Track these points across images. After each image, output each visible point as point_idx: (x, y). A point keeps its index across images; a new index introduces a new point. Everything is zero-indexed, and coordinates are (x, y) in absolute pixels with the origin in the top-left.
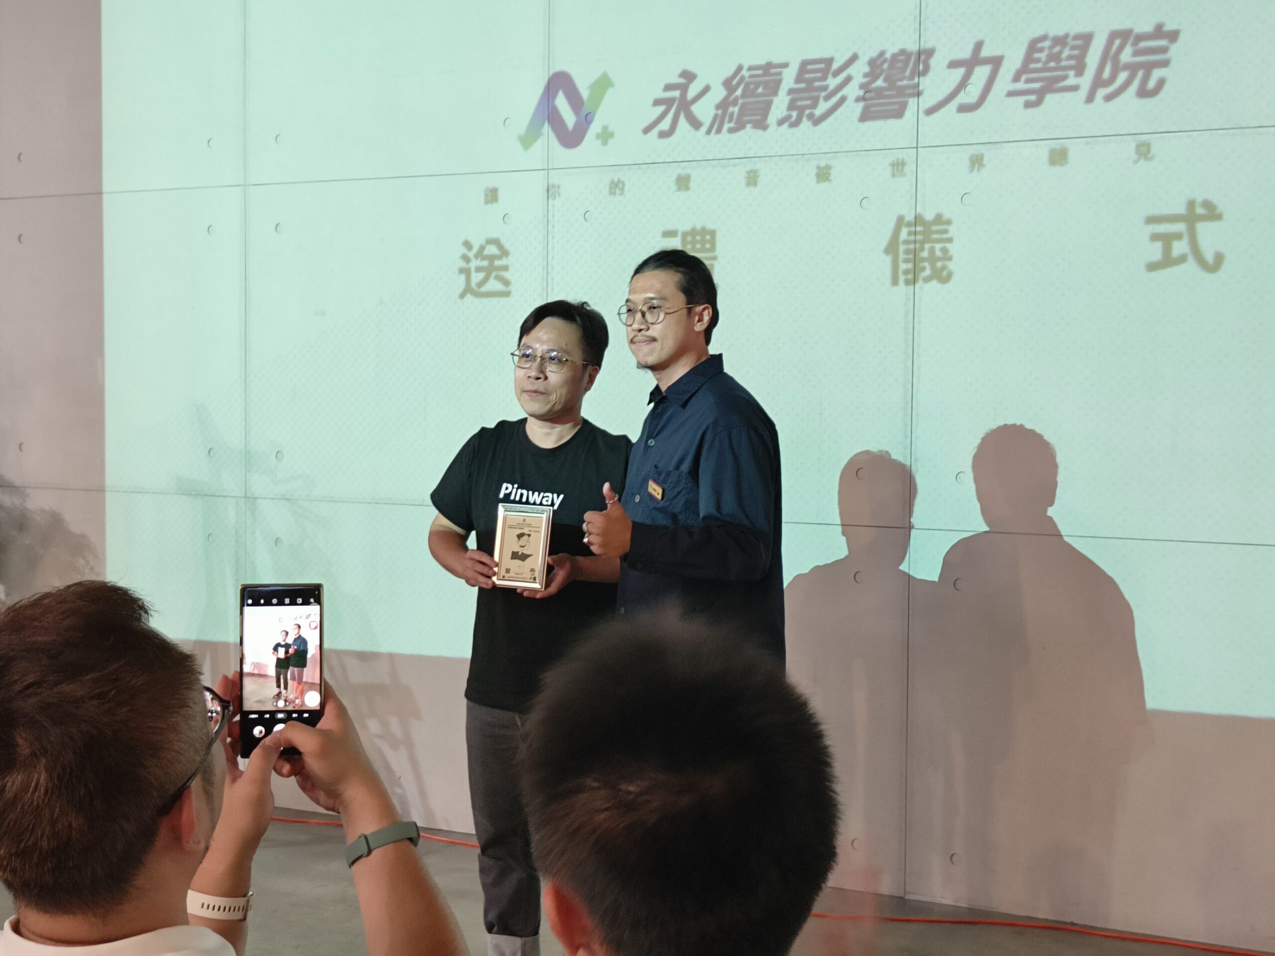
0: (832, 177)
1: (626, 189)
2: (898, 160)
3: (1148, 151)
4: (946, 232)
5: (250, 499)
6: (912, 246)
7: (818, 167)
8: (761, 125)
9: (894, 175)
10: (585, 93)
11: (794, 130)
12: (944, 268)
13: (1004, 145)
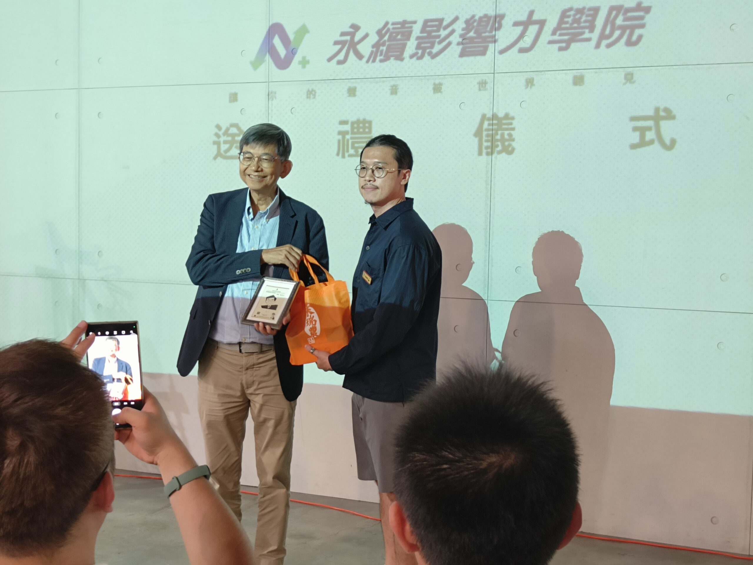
0: (443, 90)
1: (317, 95)
2: (482, 80)
3: (632, 78)
4: (511, 124)
5: (82, 280)
6: (491, 132)
7: (434, 84)
8: (400, 58)
9: (480, 90)
10: (291, 37)
11: (420, 61)
12: (510, 145)
13: (546, 72)
